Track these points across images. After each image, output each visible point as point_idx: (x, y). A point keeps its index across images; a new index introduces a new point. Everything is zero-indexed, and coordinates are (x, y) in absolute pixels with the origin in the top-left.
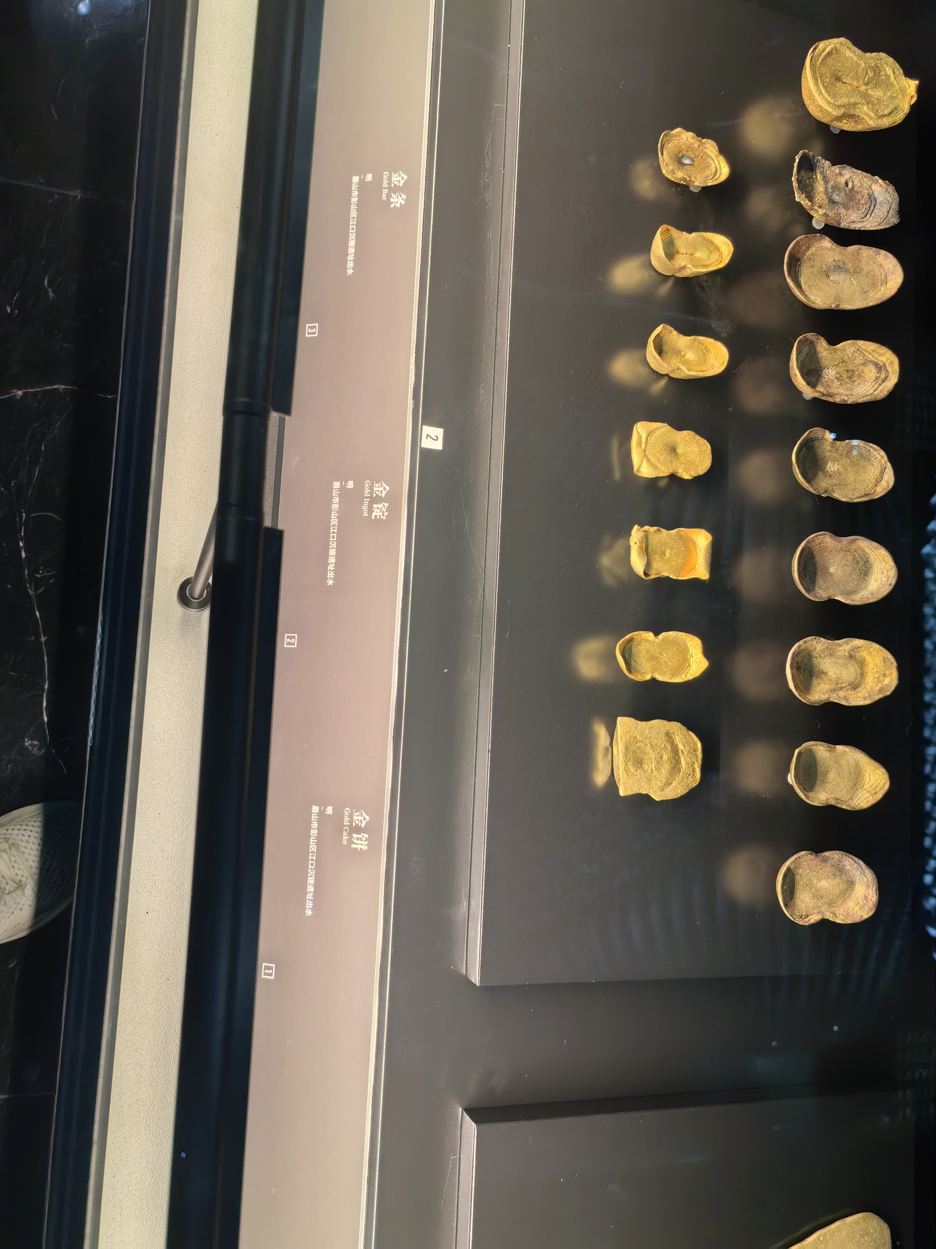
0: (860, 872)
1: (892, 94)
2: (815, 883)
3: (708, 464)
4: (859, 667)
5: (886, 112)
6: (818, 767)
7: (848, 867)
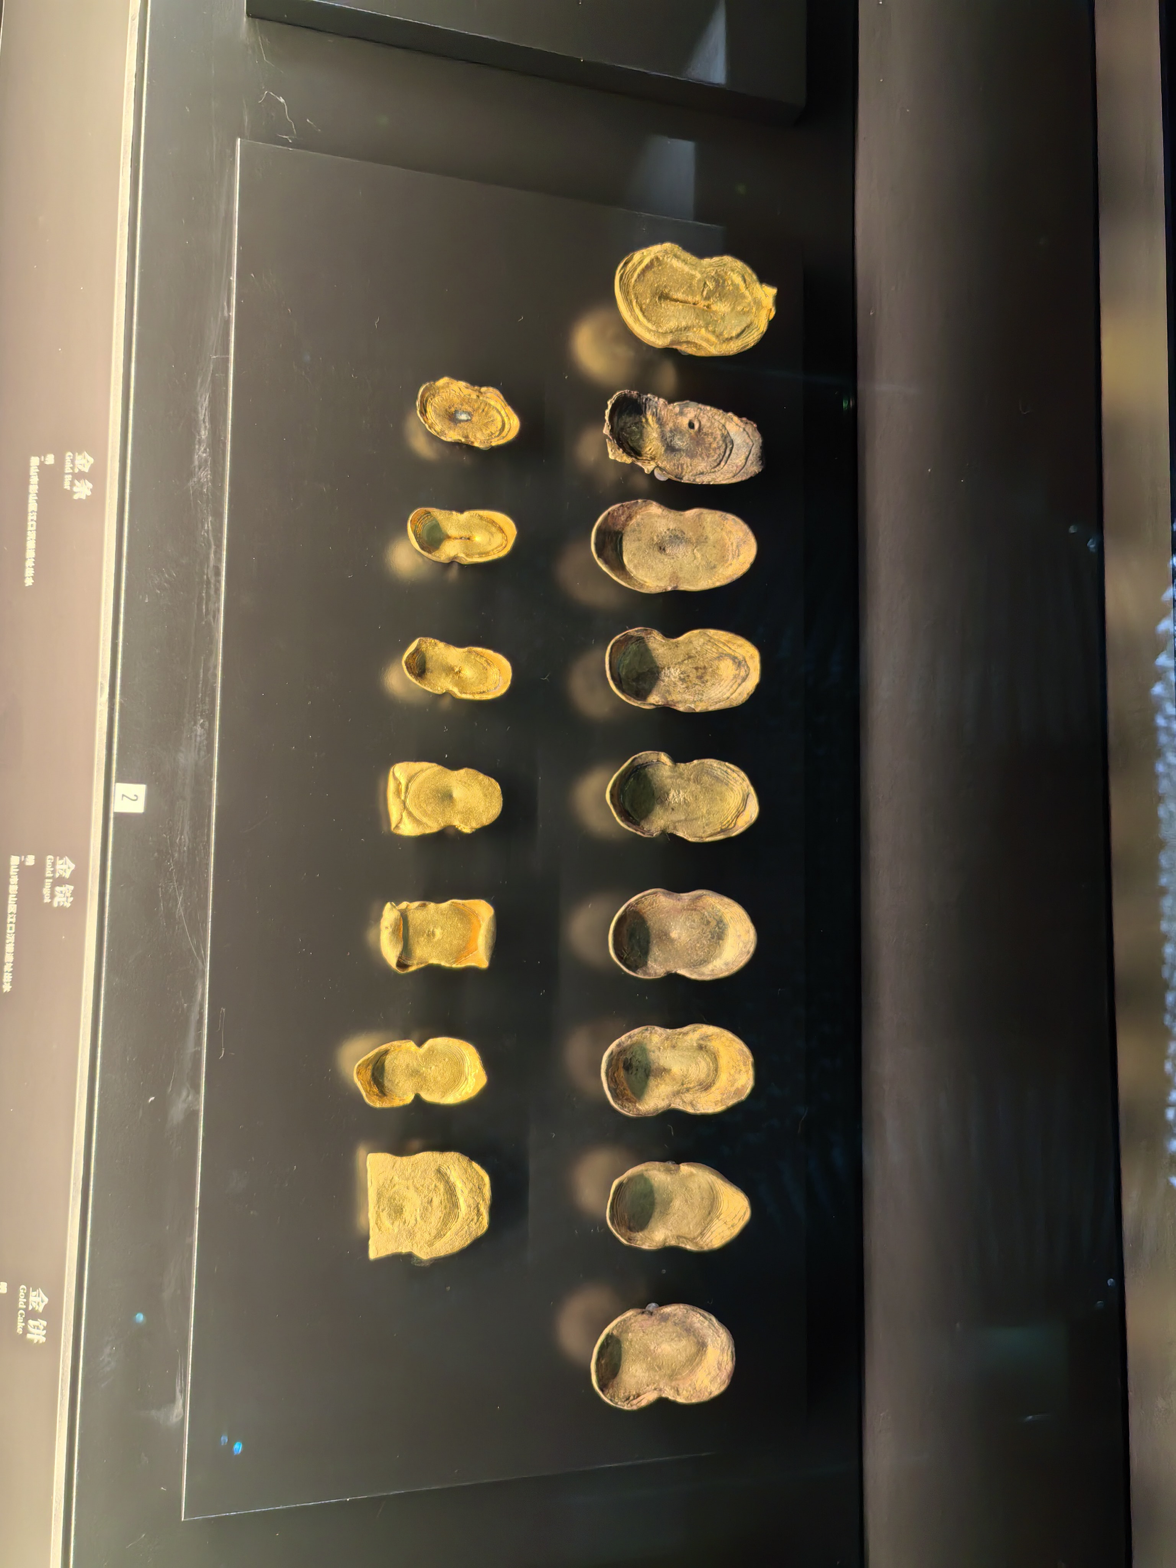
0: (713, 1331)
1: (743, 309)
2: (652, 1348)
3: (497, 810)
4: (711, 1060)
5: (734, 334)
6: (656, 1196)
7: (698, 1325)
